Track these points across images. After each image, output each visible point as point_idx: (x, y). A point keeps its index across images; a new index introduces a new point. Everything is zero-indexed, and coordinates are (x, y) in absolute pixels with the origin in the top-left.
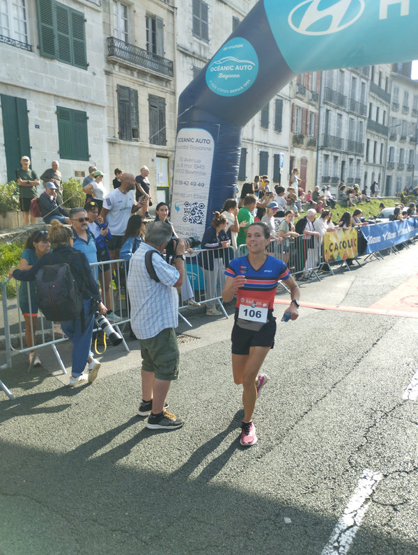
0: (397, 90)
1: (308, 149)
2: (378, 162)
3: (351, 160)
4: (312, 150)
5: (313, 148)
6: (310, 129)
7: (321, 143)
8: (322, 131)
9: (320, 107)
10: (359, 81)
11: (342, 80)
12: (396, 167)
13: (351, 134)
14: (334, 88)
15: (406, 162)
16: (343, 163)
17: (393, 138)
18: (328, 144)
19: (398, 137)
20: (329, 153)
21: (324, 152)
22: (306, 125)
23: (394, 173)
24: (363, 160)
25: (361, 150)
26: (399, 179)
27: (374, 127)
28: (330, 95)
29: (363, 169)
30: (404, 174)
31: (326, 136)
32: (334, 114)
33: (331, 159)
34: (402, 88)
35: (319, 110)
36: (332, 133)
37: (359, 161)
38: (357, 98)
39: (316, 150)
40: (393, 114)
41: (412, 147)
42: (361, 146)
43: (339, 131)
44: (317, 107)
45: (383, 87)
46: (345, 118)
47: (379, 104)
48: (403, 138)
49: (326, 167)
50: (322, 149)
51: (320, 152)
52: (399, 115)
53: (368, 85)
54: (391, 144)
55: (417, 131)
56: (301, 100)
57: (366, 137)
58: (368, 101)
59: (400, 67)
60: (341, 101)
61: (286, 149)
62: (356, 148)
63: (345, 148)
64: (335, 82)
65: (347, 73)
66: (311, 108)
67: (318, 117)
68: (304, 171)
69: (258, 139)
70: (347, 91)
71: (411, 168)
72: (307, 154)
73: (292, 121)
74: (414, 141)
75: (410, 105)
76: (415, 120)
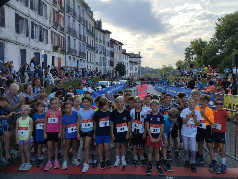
0: (97, 33)
1: (61, 53)
2: (92, 62)
3: (81, 60)
4: (63, 54)
5: (63, 53)
6: (61, 44)
7: (67, 51)
8: (67, 46)
9: (65, 35)
10: (82, 26)
11: (74, 24)
12: (99, 64)
13: (80, 49)
14: (71, 27)
15: (102, 62)
16: (78, 61)
17: (97, 52)
18: (70, 52)
19: (99, 52)
20: (71, 56)
21: (69, 55)
22: (59, 42)
23: (98, 67)
24: (86, 60)
25: (85, 56)
26: (100, 69)
27: (89, 46)
28: (70, 30)
29: (86, 64)
30: (102, 67)
31: (69, 48)
32: (72, 39)
33: (72, 58)
34: (99, 32)
35: (65, 36)
36: (72, 47)
37: (84, 60)
38: (82, 33)
39: (65, 54)
40: (96, 42)
41: (104, 56)
42: (85, 54)
43: (75, 47)
44: (64, 34)
46: (77, 41)
47: (90, 38)
48: (101, 53)
49: (70, 62)
50: (68, 54)
51: (67, 55)
52: (98, 43)
53: (85, 28)
54: (96, 54)
55: (106, 50)
56: (56, 29)
57: (86, 50)
58: (86, 35)
59: (97, 24)
60: (75, 34)
61: (49, 52)
62: (83, 55)
63: (78, 54)
64: (71, 24)
65: (76, 22)
66: (61, 34)
67: (65, 39)
68: (59, 63)
69: (33, 46)
70: (77, 30)
71: (104, 65)
72: (61, 56)
73: (52, 39)
74: (105, 54)
75: (102, 40)
76: (104, 46)
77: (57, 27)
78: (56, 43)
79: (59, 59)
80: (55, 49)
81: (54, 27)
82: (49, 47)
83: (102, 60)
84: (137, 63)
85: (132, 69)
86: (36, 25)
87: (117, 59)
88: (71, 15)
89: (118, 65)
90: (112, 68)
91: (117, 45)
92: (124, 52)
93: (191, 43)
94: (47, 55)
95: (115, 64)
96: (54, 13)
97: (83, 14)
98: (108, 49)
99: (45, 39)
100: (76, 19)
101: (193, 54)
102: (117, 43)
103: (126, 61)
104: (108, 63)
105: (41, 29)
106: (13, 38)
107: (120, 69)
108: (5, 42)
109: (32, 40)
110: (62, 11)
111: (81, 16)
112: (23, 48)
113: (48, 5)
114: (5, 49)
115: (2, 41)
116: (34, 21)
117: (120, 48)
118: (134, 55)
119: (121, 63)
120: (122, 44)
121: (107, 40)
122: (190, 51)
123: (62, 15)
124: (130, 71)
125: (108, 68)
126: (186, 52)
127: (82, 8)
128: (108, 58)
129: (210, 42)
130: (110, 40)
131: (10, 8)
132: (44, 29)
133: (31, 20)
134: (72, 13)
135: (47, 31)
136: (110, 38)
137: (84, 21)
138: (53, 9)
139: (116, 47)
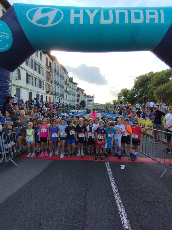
0: (70, 84)
2: (67, 99)
3: (62, 98)
5: (52, 94)
7: (54, 94)
8: (54, 91)
9: (53, 85)
10: (62, 80)
11: (58, 79)
12: (71, 101)
13: (61, 92)
14: (56, 81)
15: (73, 100)
16: (60, 99)
17: (70, 94)
18: (56, 94)
19: (71, 94)
20: (56, 96)
21: (55, 96)
22: (50, 89)
23: (71, 102)
24: (64, 99)
25: (63, 96)
26: (72, 104)
27: (66, 91)
28: (55, 82)
29: (64, 101)
30: (73, 103)
31: (55, 92)
32: (57, 87)
33: (57, 97)
34: (71, 84)
36: (57, 91)
37: (63, 99)
38: (62, 84)
40: (70, 89)
41: (74, 97)
42: (64, 95)
43: (58, 91)
45: (67, 83)
46: (60, 88)
47: (67, 86)
48: (72, 95)
49: (56, 100)
52: (71, 89)
53: (64, 81)
54: (70, 96)
55: (75, 93)
56: (48, 82)
57: (64, 93)
58: (64, 85)
59: (70, 79)
60: (58, 84)
61: (45, 94)
62: (62, 96)
63: (60, 95)
64: (56, 79)
65: (59, 78)
66: (51, 84)
67: (53, 87)
68: (50, 100)
69: (36, 90)
70: (59, 82)
71: (74, 101)
72: (51, 96)
73: (46, 87)
74: (74, 95)
75: (73, 88)
76: (74, 91)
77: (49, 80)
78: (48, 89)
79: (50, 98)
80: (48, 92)
81: (47, 80)
82: (44, 91)
83: (73, 98)
84: (92, 101)
85: (89, 104)
86: (37, 79)
87: (81, 99)
88: (56, 74)
89: (82, 101)
90: (78, 103)
91: (81, 91)
92: (85, 95)
93: (121, 90)
94: (43, 96)
95: (80, 101)
96: (47, 73)
97: (63, 74)
98: (76, 93)
99: (42, 87)
100: (59, 76)
101: (122, 96)
102: (81, 89)
103: (86, 99)
104: (76, 100)
105: (40, 81)
106: (25, 86)
107: (83, 104)
108: (21, 88)
109: (35, 87)
110: (51, 72)
111: (62, 75)
112: (30, 91)
113: (44, 68)
114: (21, 92)
115: (19, 88)
116: (36, 77)
117: (83, 93)
118: (90, 96)
119: (83, 100)
120: (84, 90)
121: (76, 88)
122: (120, 95)
123: (52, 74)
124: (88, 105)
125: (76, 103)
126: (118, 95)
127: (62, 70)
128: (76, 98)
129: (131, 90)
130: (78, 88)
131: (24, 70)
132: (42, 81)
133: (35, 76)
134: (57, 73)
135: (43, 82)
136: (78, 87)
137: (63, 78)
138: (47, 70)
139: (81, 92)
